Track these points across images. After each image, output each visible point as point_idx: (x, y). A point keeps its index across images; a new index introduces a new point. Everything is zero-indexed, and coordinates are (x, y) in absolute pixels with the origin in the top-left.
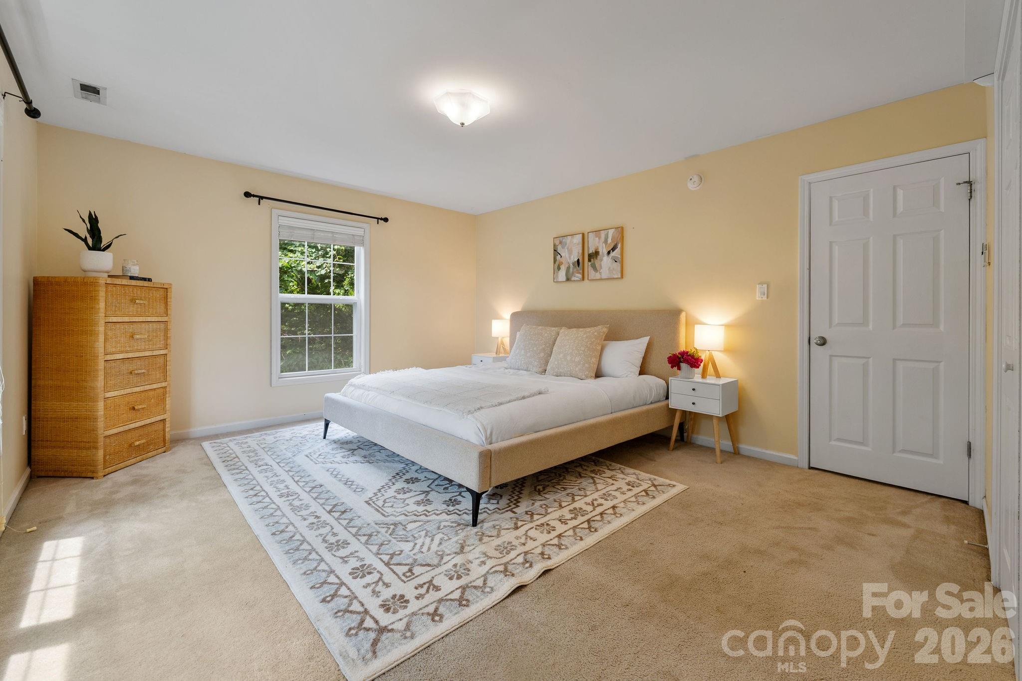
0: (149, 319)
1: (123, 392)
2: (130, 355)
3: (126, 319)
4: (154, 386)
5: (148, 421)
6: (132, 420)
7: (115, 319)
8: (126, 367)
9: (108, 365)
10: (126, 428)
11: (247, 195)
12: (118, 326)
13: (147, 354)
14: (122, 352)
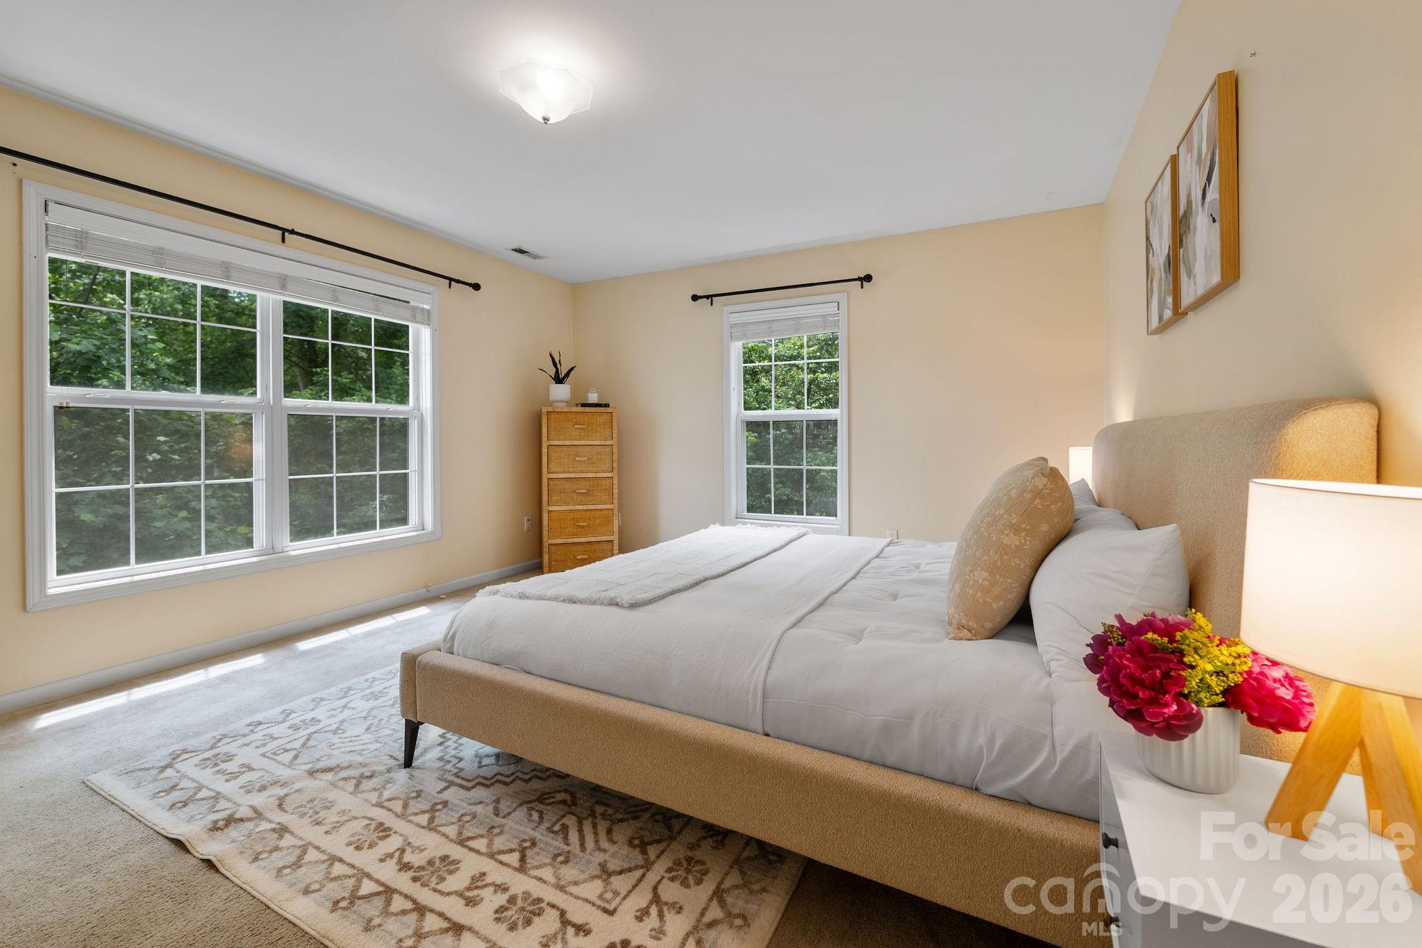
0: (592, 443)
1: (566, 508)
2: (572, 475)
3: (568, 443)
4: (599, 507)
5: (593, 539)
6: (576, 535)
7: (556, 443)
8: (568, 486)
9: (551, 482)
10: (570, 541)
11: (695, 298)
12: (562, 448)
13: (590, 475)
14: (564, 472)
